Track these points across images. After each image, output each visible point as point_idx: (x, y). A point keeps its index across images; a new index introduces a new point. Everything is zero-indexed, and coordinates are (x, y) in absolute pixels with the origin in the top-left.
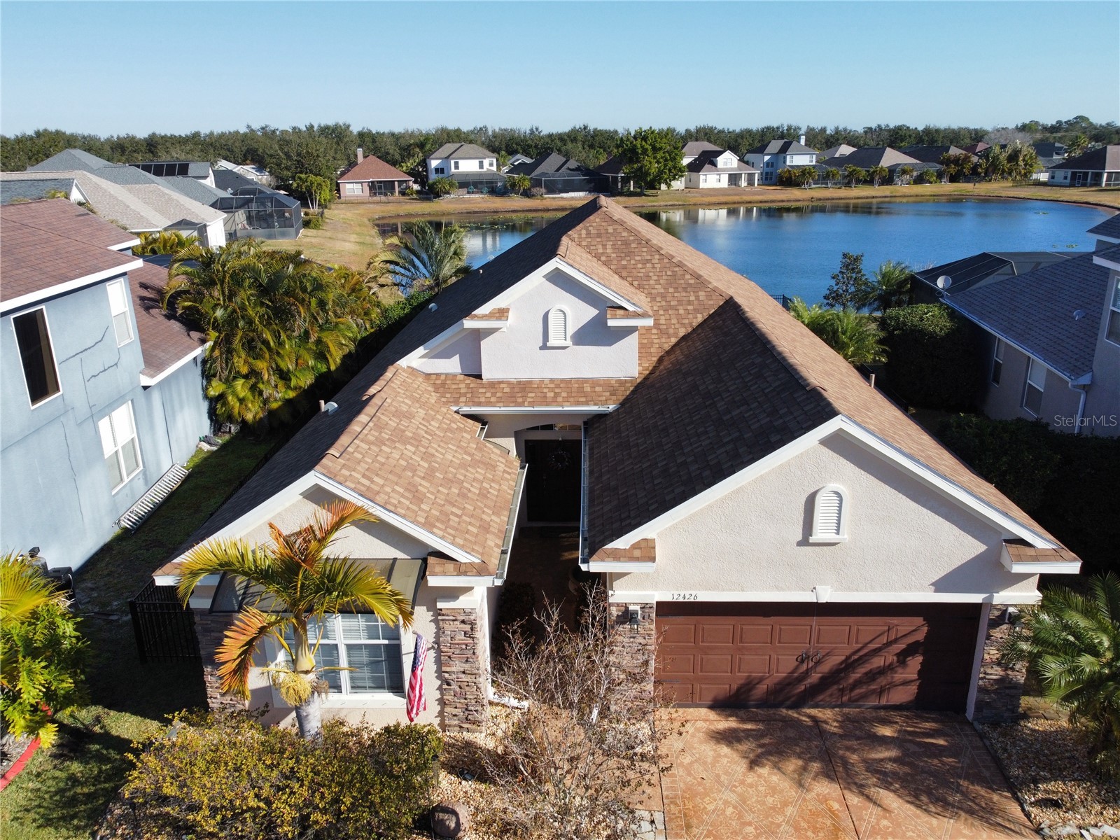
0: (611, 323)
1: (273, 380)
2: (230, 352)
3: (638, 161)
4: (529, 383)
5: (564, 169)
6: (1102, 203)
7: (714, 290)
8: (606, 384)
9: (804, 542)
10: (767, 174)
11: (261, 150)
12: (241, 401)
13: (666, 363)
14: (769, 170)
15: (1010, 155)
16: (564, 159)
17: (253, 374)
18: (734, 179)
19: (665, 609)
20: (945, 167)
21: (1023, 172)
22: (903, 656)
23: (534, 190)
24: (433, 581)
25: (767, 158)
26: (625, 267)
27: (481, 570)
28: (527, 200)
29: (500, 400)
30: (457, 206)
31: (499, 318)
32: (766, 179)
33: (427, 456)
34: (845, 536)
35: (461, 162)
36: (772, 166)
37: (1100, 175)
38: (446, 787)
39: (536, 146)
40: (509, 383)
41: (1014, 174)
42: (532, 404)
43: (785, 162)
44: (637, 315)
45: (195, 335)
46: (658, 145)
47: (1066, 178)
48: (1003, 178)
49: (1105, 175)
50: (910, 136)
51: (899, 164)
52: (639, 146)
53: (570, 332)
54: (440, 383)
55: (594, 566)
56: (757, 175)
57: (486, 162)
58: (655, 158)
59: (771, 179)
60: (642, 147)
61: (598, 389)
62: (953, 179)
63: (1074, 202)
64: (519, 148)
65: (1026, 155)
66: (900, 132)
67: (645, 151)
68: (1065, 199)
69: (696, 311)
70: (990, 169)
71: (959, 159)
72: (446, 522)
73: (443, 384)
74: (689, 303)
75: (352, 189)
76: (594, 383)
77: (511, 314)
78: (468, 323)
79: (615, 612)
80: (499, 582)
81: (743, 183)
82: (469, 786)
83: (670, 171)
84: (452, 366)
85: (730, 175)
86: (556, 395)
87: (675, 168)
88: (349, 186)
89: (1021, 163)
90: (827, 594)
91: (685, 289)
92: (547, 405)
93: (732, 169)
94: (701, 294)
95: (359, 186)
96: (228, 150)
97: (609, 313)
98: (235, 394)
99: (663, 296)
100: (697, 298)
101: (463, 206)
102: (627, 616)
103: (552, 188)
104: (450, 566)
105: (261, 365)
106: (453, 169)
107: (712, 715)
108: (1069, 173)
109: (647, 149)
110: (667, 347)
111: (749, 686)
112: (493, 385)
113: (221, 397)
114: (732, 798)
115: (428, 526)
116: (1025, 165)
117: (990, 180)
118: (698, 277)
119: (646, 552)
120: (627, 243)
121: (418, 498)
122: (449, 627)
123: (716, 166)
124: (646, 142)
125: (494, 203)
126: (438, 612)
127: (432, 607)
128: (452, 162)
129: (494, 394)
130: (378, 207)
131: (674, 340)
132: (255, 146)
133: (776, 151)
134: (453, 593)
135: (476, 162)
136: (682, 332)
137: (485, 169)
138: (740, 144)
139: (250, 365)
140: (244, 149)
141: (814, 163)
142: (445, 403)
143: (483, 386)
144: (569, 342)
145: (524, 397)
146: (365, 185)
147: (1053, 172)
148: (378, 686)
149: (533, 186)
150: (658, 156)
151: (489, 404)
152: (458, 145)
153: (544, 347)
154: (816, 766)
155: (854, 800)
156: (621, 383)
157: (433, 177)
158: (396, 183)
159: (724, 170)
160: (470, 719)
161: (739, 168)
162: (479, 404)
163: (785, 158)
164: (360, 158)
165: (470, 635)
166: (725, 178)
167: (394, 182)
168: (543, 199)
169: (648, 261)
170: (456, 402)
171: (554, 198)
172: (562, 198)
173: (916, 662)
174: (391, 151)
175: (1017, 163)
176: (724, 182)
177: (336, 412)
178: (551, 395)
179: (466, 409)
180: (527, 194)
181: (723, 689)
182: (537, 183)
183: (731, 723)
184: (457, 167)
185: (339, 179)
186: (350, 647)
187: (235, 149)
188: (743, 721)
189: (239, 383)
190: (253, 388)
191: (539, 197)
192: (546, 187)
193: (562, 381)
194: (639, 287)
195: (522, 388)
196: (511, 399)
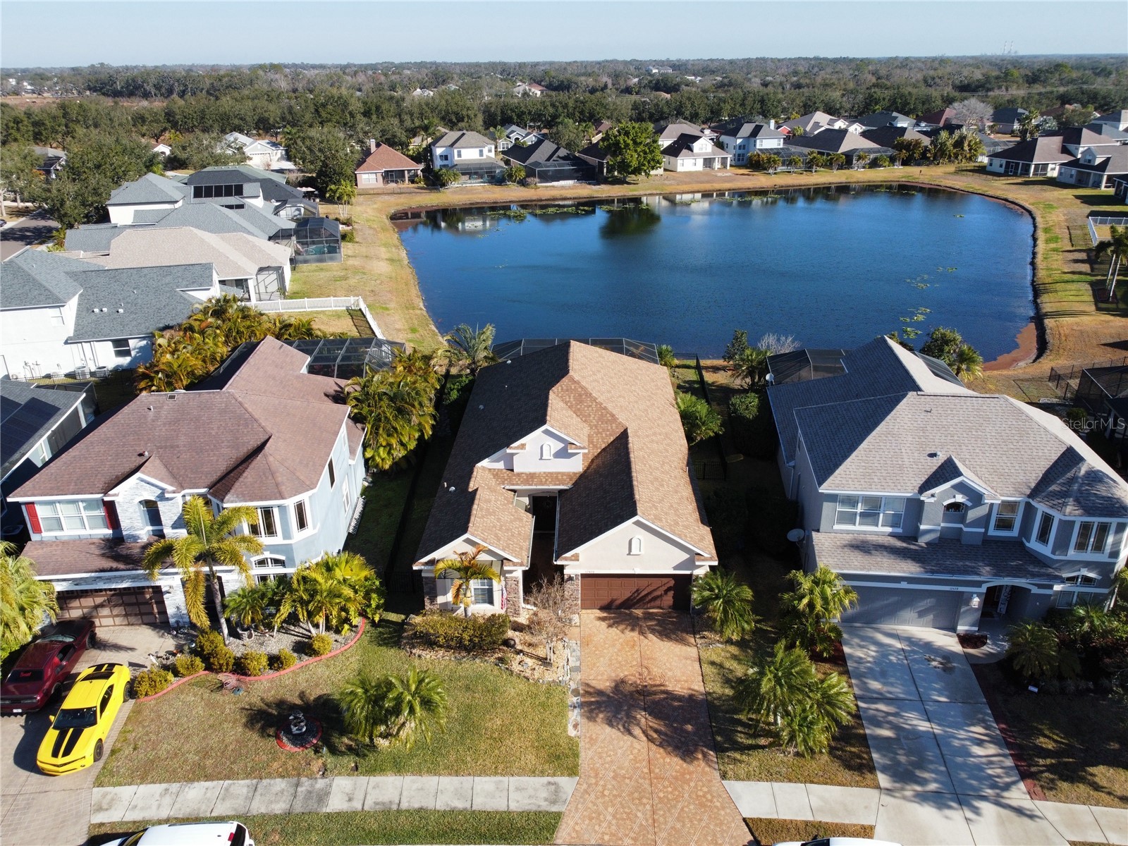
0: (569, 451)
1: (399, 447)
2: (377, 434)
3: (621, 154)
4: (535, 473)
5: (554, 158)
6: (1017, 201)
7: (620, 423)
8: (568, 474)
9: (629, 554)
10: (739, 155)
11: (272, 119)
12: (383, 460)
13: (594, 466)
14: (741, 151)
15: (957, 141)
16: (556, 146)
17: (389, 445)
18: (708, 162)
19: (584, 576)
20: (897, 152)
21: (968, 156)
22: (666, 592)
23: (529, 180)
24: (505, 568)
25: (739, 141)
26: (579, 409)
27: (521, 565)
28: (522, 188)
29: (522, 483)
30: (461, 196)
31: (522, 449)
32: (739, 160)
33: (499, 520)
34: (643, 552)
35: (464, 151)
36: (744, 149)
37: (1029, 166)
38: (510, 633)
39: (530, 113)
40: (526, 474)
41: (960, 157)
42: (536, 485)
43: (755, 145)
44: (580, 448)
45: (359, 425)
46: (638, 141)
47: (1001, 166)
48: (950, 161)
49: (1033, 167)
50: (884, 99)
51: (857, 149)
52: (622, 142)
53: (552, 453)
54: (496, 474)
55: (559, 563)
56: (729, 159)
57: (485, 150)
58: (636, 151)
59: (743, 160)
60: (625, 142)
61: (565, 477)
62: (905, 163)
63: (997, 198)
64: (514, 114)
65: (970, 141)
66: (875, 96)
67: (627, 145)
68: (990, 193)
69: (611, 435)
70: (938, 154)
71: (911, 144)
72: (509, 548)
73: (497, 474)
74: (608, 431)
75: (368, 179)
76: (563, 474)
77: (527, 447)
78: (509, 451)
79: (566, 577)
80: (527, 569)
81: (717, 165)
82: (517, 633)
83: (649, 162)
84: (501, 465)
85: (705, 159)
86: (546, 480)
87: (653, 160)
88: (365, 176)
89: (966, 148)
90: (638, 571)
91: (606, 423)
92: (543, 485)
93: (707, 154)
94: (614, 425)
95: (374, 176)
96: (241, 119)
97: (569, 446)
98: (379, 455)
99: (596, 426)
100: (612, 427)
101: (467, 196)
102: (570, 578)
103: (546, 177)
104: (511, 563)
105: (394, 441)
106: (456, 157)
107: (598, 611)
108: (1004, 161)
109: (629, 144)
110: (596, 454)
111: (612, 601)
112: (519, 475)
113: (373, 458)
114: (603, 637)
115: (503, 550)
116: (970, 150)
117: (938, 164)
118: (613, 416)
119: (576, 558)
120: (580, 395)
121: (499, 540)
122: (509, 583)
123: (692, 151)
124: (628, 138)
125: (494, 193)
126: (506, 578)
127: (504, 576)
128: (456, 151)
129: (519, 480)
130: (392, 199)
131: (599, 450)
132: (266, 115)
133: (748, 134)
134: (511, 572)
135: (477, 151)
136: (603, 446)
137: (485, 157)
138: (721, 109)
139: (387, 440)
140: (256, 118)
141: (781, 146)
142: (499, 484)
143: (514, 475)
144: (552, 457)
145: (533, 481)
146: (379, 175)
147: (991, 160)
148: (484, 602)
149: (528, 176)
150: (639, 150)
151: (517, 484)
152: (461, 133)
153: (541, 459)
154: (629, 628)
155: (642, 637)
156: (575, 474)
157: (438, 163)
158: (406, 172)
159: (699, 155)
160: (517, 613)
161: (713, 153)
162: (513, 485)
163: (755, 142)
164: (373, 148)
165: (517, 585)
166: (700, 162)
167: (404, 171)
168: (537, 188)
169: (590, 406)
170: (503, 484)
171: (547, 187)
172: (553, 186)
173: (671, 593)
174: (399, 134)
175: (962, 149)
176: (699, 166)
177: (455, 491)
178: (544, 480)
179: (507, 487)
180: (523, 183)
181: (605, 602)
182: (531, 173)
183: (605, 615)
184: (459, 155)
185: (356, 170)
186: (475, 589)
187: (248, 119)
188: (609, 613)
189: (381, 449)
190: (389, 453)
191: (533, 186)
192: (539, 177)
193: (549, 473)
194: (585, 421)
195: (531, 477)
196: (526, 482)
